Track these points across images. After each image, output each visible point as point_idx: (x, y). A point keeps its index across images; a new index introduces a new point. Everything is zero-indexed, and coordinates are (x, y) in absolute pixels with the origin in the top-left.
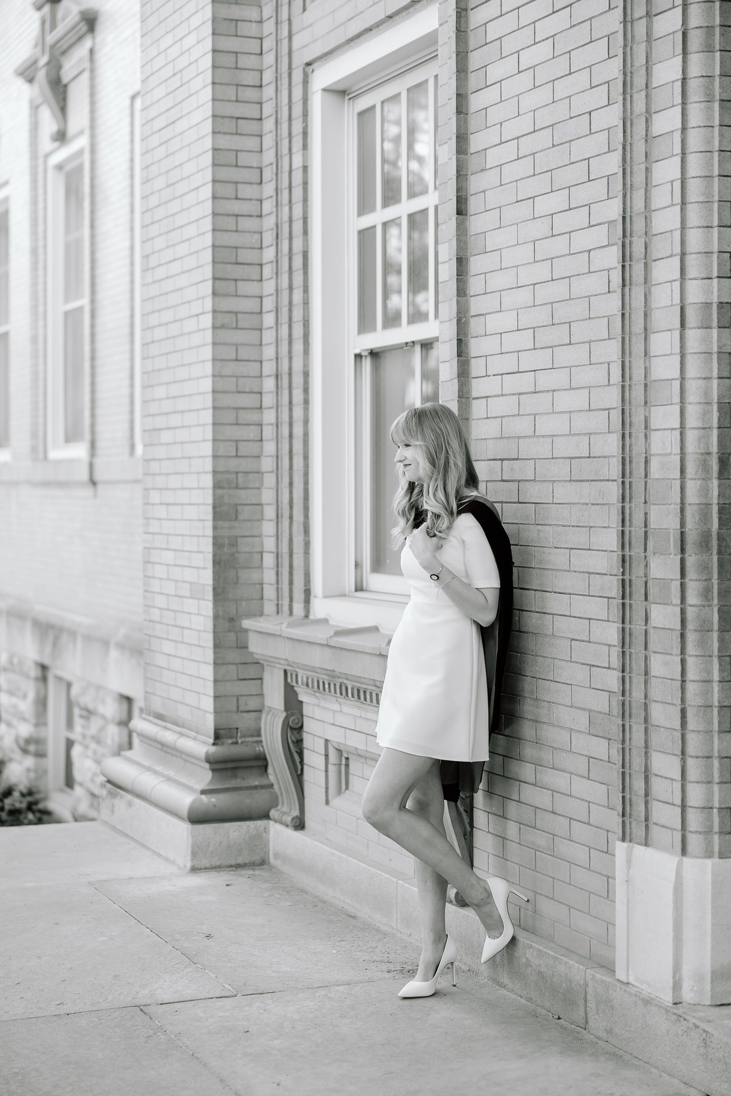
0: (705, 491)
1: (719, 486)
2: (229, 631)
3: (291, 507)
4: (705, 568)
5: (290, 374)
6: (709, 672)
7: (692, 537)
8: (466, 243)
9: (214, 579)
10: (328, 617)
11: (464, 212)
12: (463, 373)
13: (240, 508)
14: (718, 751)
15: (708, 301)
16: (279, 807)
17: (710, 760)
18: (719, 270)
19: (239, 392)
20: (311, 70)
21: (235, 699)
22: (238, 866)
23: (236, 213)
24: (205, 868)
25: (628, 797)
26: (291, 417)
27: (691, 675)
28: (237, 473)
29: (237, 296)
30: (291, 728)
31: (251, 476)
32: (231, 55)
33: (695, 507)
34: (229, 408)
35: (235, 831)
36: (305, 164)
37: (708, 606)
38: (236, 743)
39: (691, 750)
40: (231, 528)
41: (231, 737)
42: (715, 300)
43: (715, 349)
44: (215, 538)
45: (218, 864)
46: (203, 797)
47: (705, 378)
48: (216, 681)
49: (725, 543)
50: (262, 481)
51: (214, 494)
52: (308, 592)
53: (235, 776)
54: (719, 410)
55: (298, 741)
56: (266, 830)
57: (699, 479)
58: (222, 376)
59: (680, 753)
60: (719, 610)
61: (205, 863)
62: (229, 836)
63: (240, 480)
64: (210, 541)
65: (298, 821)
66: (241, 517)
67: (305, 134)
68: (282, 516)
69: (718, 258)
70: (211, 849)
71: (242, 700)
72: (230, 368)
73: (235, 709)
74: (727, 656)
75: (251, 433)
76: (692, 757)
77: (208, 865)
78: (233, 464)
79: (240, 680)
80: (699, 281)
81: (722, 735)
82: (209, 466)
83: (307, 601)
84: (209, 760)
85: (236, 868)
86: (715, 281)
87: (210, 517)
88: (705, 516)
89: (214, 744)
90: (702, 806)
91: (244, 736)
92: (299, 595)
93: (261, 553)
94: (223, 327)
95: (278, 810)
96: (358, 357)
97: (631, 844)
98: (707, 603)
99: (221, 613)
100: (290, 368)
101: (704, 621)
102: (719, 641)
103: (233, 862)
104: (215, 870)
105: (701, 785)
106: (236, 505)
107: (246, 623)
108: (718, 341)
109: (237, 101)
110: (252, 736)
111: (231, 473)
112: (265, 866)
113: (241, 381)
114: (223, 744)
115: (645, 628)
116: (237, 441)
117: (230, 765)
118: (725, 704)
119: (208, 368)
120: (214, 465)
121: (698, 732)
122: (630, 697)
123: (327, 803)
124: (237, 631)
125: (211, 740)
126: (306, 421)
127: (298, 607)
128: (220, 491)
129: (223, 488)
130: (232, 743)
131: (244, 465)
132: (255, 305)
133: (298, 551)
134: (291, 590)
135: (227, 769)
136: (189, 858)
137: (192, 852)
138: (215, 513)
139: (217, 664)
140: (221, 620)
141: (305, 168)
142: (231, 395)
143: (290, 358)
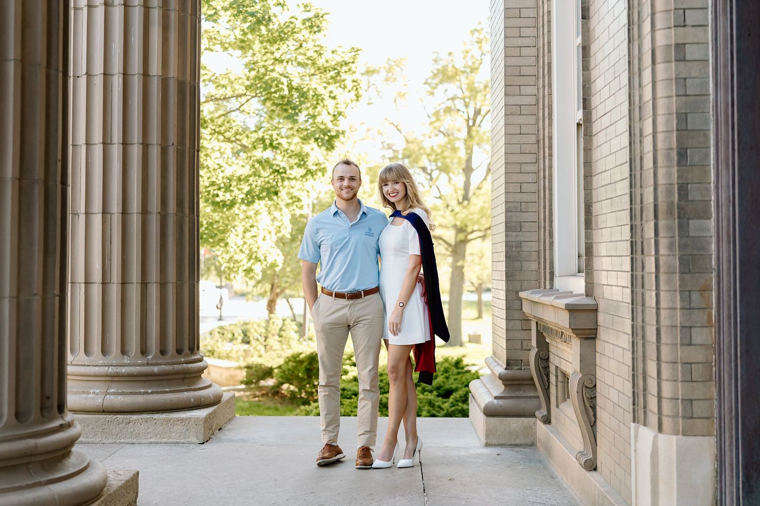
0: (669, 175)
1: (678, 171)
2: (515, 299)
3: (545, 221)
4: (670, 228)
5: (543, 139)
6: (674, 302)
7: (662, 207)
8: (588, 37)
9: (506, 268)
10: (560, 288)
11: (587, 17)
12: (587, 120)
13: (523, 224)
14: (681, 358)
15: (669, 43)
16: (540, 410)
17: (676, 365)
18: (675, 21)
19: (522, 153)
21: (520, 342)
22: (516, 445)
23: (520, 46)
24: (495, 445)
25: (636, 391)
26: (544, 166)
27: (663, 304)
28: (521, 203)
29: (520, 95)
30: (541, 358)
31: (530, 204)
33: (664, 187)
34: (515, 163)
35: (515, 423)
36: (549, 10)
37: (673, 255)
38: (521, 369)
39: (664, 357)
40: (517, 236)
41: (517, 365)
42: (673, 42)
43: (674, 76)
44: (506, 242)
45: (502, 443)
46: (495, 400)
47: (668, 97)
48: (507, 330)
49: (683, 211)
51: (506, 216)
52: (552, 274)
53: (520, 390)
54: (677, 118)
55: (545, 367)
56: (534, 424)
57: (665, 167)
58: (511, 144)
59: (656, 359)
60: (679, 258)
61: (495, 441)
62: (510, 426)
63: (523, 207)
64: (504, 244)
65: (546, 418)
66: (523, 229)
68: (541, 227)
69: (674, 13)
70: (498, 433)
71: (525, 343)
72: (516, 139)
73: (520, 348)
74: (686, 291)
75: (530, 178)
76: (664, 362)
77: (496, 443)
78: (519, 197)
79: (523, 330)
80: (662, 31)
81: (683, 347)
82: (503, 199)
83: (552, 279)
84: (501, 377)
85: (514, 446)
86: (673, 29)
87: (504, 230)
88: (669, 192)
89: (505, 369)
90: (671, 397)
91: (525, 365)
92: (548, 277)
94: (511, 114)
95: (539, 412)
96: (578, 125)
97: (638, 425)
98: (672, 253)
99: (510, 289)
100: (543, 135)
101: (670, 266)
102: (680, 280)
103: (513, 443)
104: (500, 446)
105: (669, 382)
106: (521, 222)
107: (522, 295)
108: (675, 71)
111: (518, 202)
112: (534, 447)
113: (523, 146)
114: (511, 369)
115: (642, 273)
116: (521, 183)
117: (516, 382)
118: (685, 325)
120: (506, 198)
121: (667, 344)
122: (637, 322)
123: (557, 406)
124: (521, 300)
125: (505, 367)
126: (551, 167)
127: (548, 283)
128: (510, 214)
129: (512, 212)
130: (518, 369)
131: (525, 197)
132: (532, 100)
133: (547, 248)
134: (545, 273)
135: (514, 385)
136: (484, 437)
137: (486, 434)
138: (506, 227)
139: (508, 319)
140: (511, 293)
141: (549, 12)
142: (517, 155)
143: (544, 129)
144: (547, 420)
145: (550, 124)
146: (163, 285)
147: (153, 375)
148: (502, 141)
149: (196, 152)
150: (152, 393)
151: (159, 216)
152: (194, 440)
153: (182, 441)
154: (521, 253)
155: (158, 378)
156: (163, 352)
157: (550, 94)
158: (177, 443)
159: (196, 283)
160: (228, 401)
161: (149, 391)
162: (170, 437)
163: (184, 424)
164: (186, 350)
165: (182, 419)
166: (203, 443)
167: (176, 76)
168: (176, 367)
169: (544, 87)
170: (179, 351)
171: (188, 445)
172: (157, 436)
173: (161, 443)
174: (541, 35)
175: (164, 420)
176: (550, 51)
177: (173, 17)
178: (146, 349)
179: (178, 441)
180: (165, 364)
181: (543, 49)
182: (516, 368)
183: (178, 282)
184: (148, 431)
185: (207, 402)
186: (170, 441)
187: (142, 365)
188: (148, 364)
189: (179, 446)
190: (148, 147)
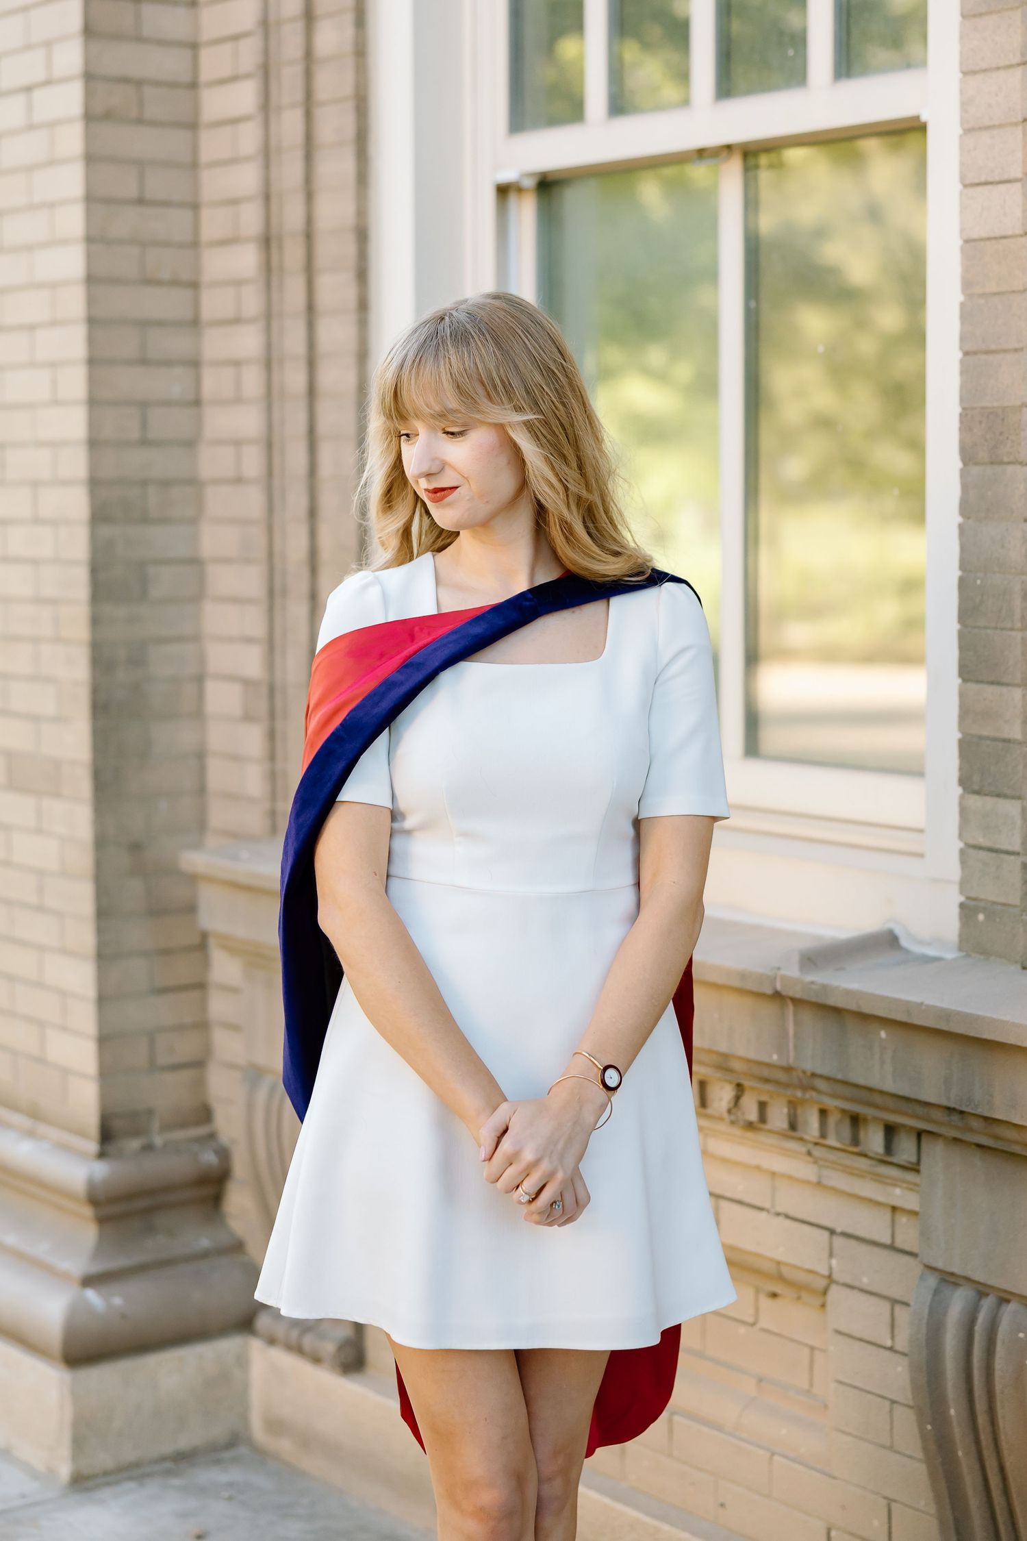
2: (130, 874)
5: (309, 236)
9: (95, 748)
13: (151, 570)
19: (147, 282)
21: (146, 1039)
24: (105, 1474)
28: (144, 483)
29: (139, 39)
31: (174, 491)
34: (124, 321)
35: (172, 1370)
38: (148, 1148)
41: (136, 1132)
44: (95, 645)
45: (135, 1458)
46: (91, 1293)
48: (102, 1000)
50: (200, 504)
56: (243, 1362)
58: (109, 242)
61: (104, 1460)
62: (157, 1389)
63: (152, 500)
65: (350, 1353)
66: (153, 593)
68: (284, 593)
70: (117, 1425)
71: (163, 1041)
72: (125, 222)
73: (143, 1062)
75: (173, 384)
77: (111, 1463)
78: (135, 462)
79: (158, 992)
82: (76, 464)
87: (82, 592)
89: (102, 1155)
91: (166, 1127)
93: (200, 679)
94: (107, 115)
96: (503, 191)
99: (111, 832)
100: (309, 220)
106: (143, 563)
110: (183, 1125)
111: (131, 483)
112: (243, 1450)
113: (151, 253)
114: (119, 1153)
116: (143, 404)
117: (139, 1205)
119: (73, 221)
120: (93, 465)
125: (96, 1146)
129: (113, 521)
130: (140, 1149)
131: (159, 464)
136: (65, 1453)
137: (75, 1437)
139: (105, 956)
142: (129, 288)
144: (357, 1359)
154: (146, 687)
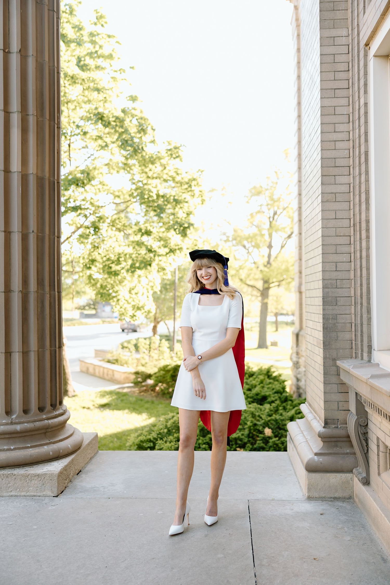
2: (332, 366)
3: (361, 298)
5: (360, 223)
9: (324, 337)
10: (379, 363)
13: (338, 299)
16: (358, 468)
19: (337, 236)
20: (368, 48)
21: (337, 403)
22: (336, 499)
23: (335, 140)
24: (315, 498)
26: (361, 247)
28: (336, 280)
29: (335, 184)
30: (360, 425)
31: (344, 281)
32: (332, 55)
34: (331, 245)
36: (366, 102)
38: (337, 427)
40: (333, 310)
41: (334, 424)
44: (324, 315)
45: (323, 496)
46: (316, 457)
48: (325, 393)
50: (351, 284)
51: (323, 291)
52: (370, 347)
53: (337, 446)
55: (364, 433)
56: (351, 479)
58: (327, 228)
62: (330, 481)
63: (338, 283)
64: (321, 316)
65: (366, 480)
66: (339, 304)
67: (366, 85)
68: (357, 303)
71: (341, 404)
72: (332, 223)
73: (336, 408)
75: (344, 258)
77: (317, 496)
78: (334, 275)
79: (339, 393)
83: (370, 352)
84: (320, 436)
85: (334, 499)
87: (321, 303)
89: (324, 427)
91: (341, 424)
92: (366, 349)
93: (351, 323)
94: (327, 201)
95: (357, 470)
99: (328, 356)
100: (360, 219)
103: (333, 496)
104: (321, 499)
106: (336, 297)
107: (340, 363)
109: (334, 80)
111: (333, 279)
112: (351, 500)
113: (338, 229)
114: (329, 428)
116: (336, 262)
120: (323, 276)
123: (379, 474)
124: (338, 368)
125: (323, 425)
126: (368, 248)
127: (365, 355)
128: (327, 290)
129: (329, 288)
130: (335, 427)
131: (340, 275)
132: (344, 188)
133: (365, 322)
134: (362, 345)
135: (332, 441)
136: (307, 491)
137: (308, 488)
138: (324, 302)
139: (326, 383)
140: (328, 360)
141: (366, 104)
142: (333, 237)
143: (360, 214)
144: (366, 482)
145: (368, 209)
146: (25, 353)
147: (16, 432)
148: (319, 225)
149: (56, 238)
150: (15, 449)
151: (20, 294)
152: (49, 493)
153: (39, 494)
154: (337, 324)
155: (21, 435)
156: (26, 411)
157: (367, 181)
158: (34, 496)
159: (57, 350)
160: (89, 444)
161: (12, 448)
162: (28, 491)
163: (40, 479)
164: (48, 407)
165: (38, 475)
166: (57, 496)
167: (35, 172)
168: (38, 424)
169: (360, 174)
170: (41, 409)
171: (43, 498)
172: (16, 490)
173: (20, 496)
174: (357, 126)
175: (22, 475)
176: (366, 141)
177: (32, 121)
178: (11, 410)
179: (35, 494)
180: (28, 422)
181: (360, 140)
182: (334, 426)
183: (40, 350)
184: (9, 485)
185: (66, 453)
186: (28, 494)
187: (7, 424)
188: (12, 423)
189: (35, 499)
190: (10, 235)
